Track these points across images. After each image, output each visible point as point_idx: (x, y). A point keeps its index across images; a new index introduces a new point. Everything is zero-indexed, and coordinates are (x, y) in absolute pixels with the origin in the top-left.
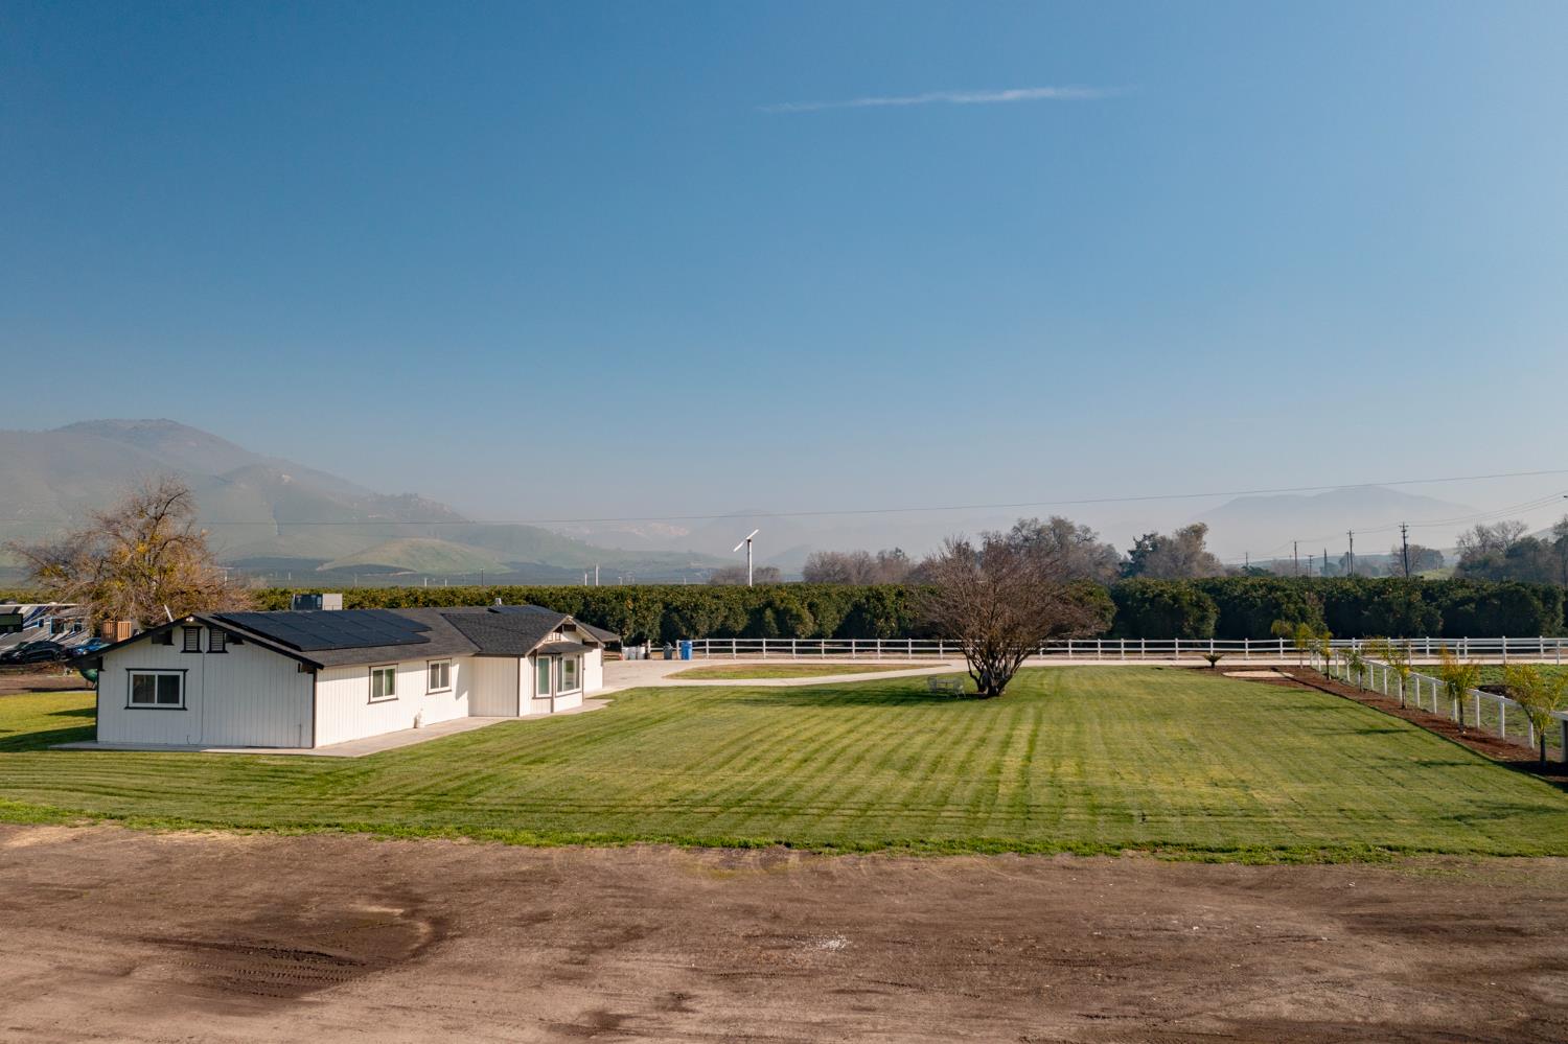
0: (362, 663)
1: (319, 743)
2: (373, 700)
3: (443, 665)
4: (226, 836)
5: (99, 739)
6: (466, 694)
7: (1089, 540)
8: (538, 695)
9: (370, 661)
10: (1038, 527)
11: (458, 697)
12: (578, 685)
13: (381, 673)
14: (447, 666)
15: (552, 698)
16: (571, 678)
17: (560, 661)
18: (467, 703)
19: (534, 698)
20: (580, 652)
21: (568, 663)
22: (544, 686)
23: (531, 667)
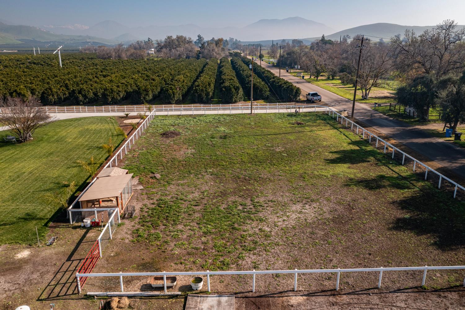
10: (172, 38)
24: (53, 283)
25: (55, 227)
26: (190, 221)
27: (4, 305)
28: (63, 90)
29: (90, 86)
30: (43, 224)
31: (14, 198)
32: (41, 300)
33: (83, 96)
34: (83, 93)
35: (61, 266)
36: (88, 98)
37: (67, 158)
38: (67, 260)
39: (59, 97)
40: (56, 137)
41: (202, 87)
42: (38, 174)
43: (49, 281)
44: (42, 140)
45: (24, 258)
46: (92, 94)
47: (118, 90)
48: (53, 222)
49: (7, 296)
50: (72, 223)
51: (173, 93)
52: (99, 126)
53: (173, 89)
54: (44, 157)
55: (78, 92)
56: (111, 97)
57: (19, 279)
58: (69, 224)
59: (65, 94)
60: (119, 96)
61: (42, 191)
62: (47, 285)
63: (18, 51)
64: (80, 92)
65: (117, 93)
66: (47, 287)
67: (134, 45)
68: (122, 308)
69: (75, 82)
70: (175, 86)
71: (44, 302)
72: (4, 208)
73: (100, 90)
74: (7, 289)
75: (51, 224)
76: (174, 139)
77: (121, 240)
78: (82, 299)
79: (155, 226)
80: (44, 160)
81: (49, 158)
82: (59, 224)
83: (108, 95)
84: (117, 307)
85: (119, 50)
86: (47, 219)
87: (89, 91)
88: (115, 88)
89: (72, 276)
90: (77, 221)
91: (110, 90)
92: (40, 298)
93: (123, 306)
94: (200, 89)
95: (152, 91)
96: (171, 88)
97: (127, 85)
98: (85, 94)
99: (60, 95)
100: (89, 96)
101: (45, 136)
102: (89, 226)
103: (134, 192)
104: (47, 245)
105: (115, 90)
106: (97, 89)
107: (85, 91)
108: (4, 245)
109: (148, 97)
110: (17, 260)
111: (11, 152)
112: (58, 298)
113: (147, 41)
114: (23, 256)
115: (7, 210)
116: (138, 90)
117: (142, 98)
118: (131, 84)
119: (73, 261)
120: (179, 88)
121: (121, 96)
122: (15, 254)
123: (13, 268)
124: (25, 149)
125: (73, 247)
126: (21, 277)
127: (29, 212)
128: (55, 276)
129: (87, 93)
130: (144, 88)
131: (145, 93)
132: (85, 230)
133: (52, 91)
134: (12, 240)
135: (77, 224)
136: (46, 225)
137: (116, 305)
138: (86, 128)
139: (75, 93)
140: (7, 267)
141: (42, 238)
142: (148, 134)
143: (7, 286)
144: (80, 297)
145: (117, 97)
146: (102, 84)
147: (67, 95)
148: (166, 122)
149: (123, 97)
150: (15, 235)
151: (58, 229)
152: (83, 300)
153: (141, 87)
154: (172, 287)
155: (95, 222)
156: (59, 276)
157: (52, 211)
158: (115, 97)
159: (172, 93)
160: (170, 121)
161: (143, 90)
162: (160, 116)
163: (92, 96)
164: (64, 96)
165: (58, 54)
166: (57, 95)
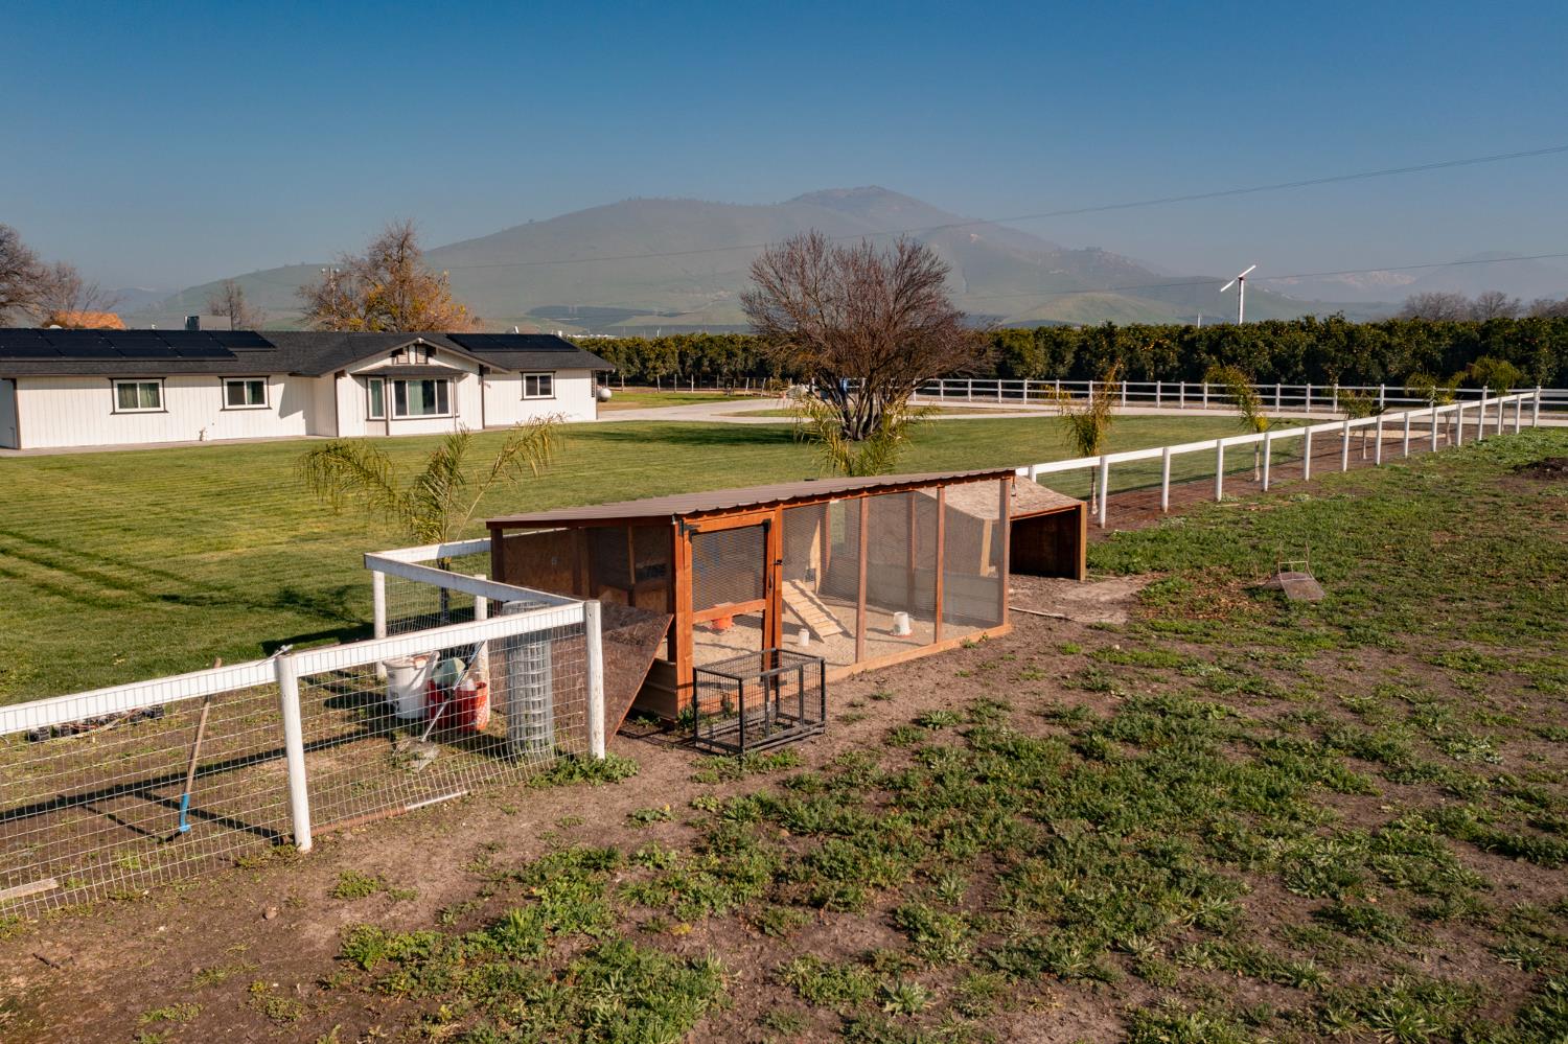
0: (98, 375)
1: (23, 446)
2: (121, 407)
3: (251, 384)
8: (371, 417)
9: (110, 376)
11: (287, 414)
12: (444, 409)
13: (134, 386)
14: (261, 384)
15: (386, 421)
16: (432, 403)
17: (400, 386)
18: (303, 422)
19: (368, 420)
20: (445, 377)
21: (427, 386)
22: (379, 408)
23: (361, 390)
56: (1340, 368)
65: (1374, 354)
107: (1236, 342)
139: (1195, 350)
145: (1367, 371)
162: (1553, 428)
163: (1265, 366)
164: (1156, 367)
165: (1235, 291)
166: (1130, 359)
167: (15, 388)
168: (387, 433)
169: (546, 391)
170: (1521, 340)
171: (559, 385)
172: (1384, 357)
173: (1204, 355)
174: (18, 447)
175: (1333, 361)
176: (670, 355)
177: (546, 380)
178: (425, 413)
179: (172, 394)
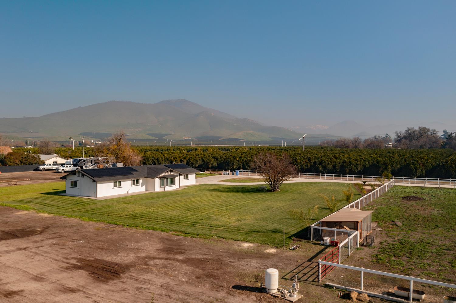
0: (111, 180)
1: (98, 196)
2: (114, 187)
3: (137, 180)
4: (46, 215)
5: (66, 193)
6: (145, 186)
7: (436, 134)
8: (161, 187)
9: (113, 180)
10: (414, 130)
11: (142, 186)
12: (174, 184)
13: (117, 182)
14: (138, 180)
15: (164, 187)
16: (172, 183)
17: (167, 179)
18: (145, 188)
19: (160, 187)
20: (174, 177)
21: (171, 179)
22: (163, 185)
23: (159, 181)
24: (295, 271)
25: (297, 241)
26: (440, 260)
27: (256, 275)
28: (306, 162)
29: (330, 160)
30: (288, 237)
31: (264, 219)
32: (285, 279)
33: (323, 167)
34: (323, 164)
35: (302, 263)
36: (327, 169)
37: (308, 204)
38: (308, 261)
39: (302, 167)
40: (298, 191)
41: (451, 163)
42: (283, 210)
43: (292, 269)
44: (287, 192)
45: (271, 253)
46: (331, 166)
47: (357, 163)
48: (295, 237)
49: (258, 271)
50: (312, 241)
51: (416, 168)
52: (337, 188)
53: (415, 165)
54: (289, 201)
55: (319, 163)
56: (349, 169)
57: (268, 263)
58: (309, 241)
59: (307, 165)
60: (357, 169)
61: (287, 219)
62: (290, 271)
63: (269, 145)
64: (320, 164)
65: (355, 166)
66: (290, 272)
67: (370, 140)
68: (361, 301)
69: (316, 157)
70: (417, 161)
71: (287, 280)
72: (257, 223)
73: (338, 164)
74: (258, 267)
75: (294, 238)
76: (417, 202)
77: (359, 259)
78: (322, 286)
79: (398, 256)
80: (289, 203)
81: (293, 202)
82: (301, 239)
83: (346, 167)
84: (357, 299)
85: (356, 142)
86: (291, 234)
87: (329, 163)
88: (353, 161)
89: (312, 271)
90: (317, 239)
91: (349, 163)
92: (284, 278)
93: (363, 299)
94: (448, 165)
95: (392, 166)
96: (413, 163)
97: (365, 161)
98: (325, 166)
99: (303, 166)
100: (329, 167)
101: (289, 190)
102: (328, 244)
103: (373, 231)
104: (291, 250)
105: (354, 163)
106: (336, 163)
107: (325, 162)
108: (257, 244)
109: (387, 171)
110: (266, 253)
111: (263, 196)
112: (299, 281)
113: (385, 137)
114: (271, 252)
115: (259, 225)
116: (376, 163)
117: (380, 172)
118: (369, 161)
119: (313, 262)
120: (423, 163)
121: (359, 169)
122: (265, 249)
123: (263, 257)
124: (273, 195)
125: (313, 255)
126: (268, 262)
127: (276, 228)
128: (297, 268)
129: (326, 165)
130: (383, 162)
131: (383, 166)
132: (323, 247)
133: (297, 162)
134: (262, 241)
135: (316, 242)
136: (290, 237)
137: (356, 297)
138: (325, 188)
139: (316, 164)
140: (258, 255)
141: (286, 244)
142: (387, 197)
143: (258, 265)
144: (319, 285)
145: (354, 170)
146: (341, 160)
147: (309, 166)
148: (407, 190)
149: (360, 170)
150: (265, 239)
151: (300, 242)
152: (322, 288)
153: (380, 161)
154: (420, 300)
155: (334, 241)
156: (301, 268)
157: (295, 231)
158: (353, 169)
159: (414, 168)
160: (412, 190)
161: (382, 164)
162: (400, 186)
163: (331, 168)
164: (306, 167)
165: (302, 140)
166: (301, 165)
167: (97, 184)
168: (165, 190)
169: (187, 178)
170: (385, 164)
171: (189, 176)
172: (357, 167)
173: (318, 165)
174: (97, 197)
175: (347, 168)
176: (178, 160)
177: (187, 175)
178: (171, 185)
179: (124, 183)
